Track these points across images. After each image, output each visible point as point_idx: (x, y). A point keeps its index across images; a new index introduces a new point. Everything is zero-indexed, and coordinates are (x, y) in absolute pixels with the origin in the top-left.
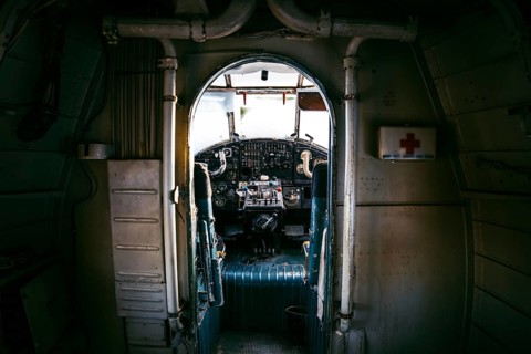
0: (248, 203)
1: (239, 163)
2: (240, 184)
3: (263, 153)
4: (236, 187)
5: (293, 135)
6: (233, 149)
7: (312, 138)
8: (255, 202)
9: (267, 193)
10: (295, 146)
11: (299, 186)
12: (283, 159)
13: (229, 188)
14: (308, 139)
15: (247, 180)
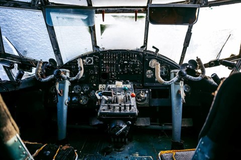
0: (103, 108)
1: (99, 70)
2: (100, 86)
3: (118, 61)
4: (96, 88)
5: (142, 47)
6: (94, 58)
7: (157, 50)
8: (109, 108)
9: (121, 97)
10: (144, 55)
11: (148, 88)
12: (134, 66)
13: (91, 90)
14: (154, 50)
15: (105, 83)
